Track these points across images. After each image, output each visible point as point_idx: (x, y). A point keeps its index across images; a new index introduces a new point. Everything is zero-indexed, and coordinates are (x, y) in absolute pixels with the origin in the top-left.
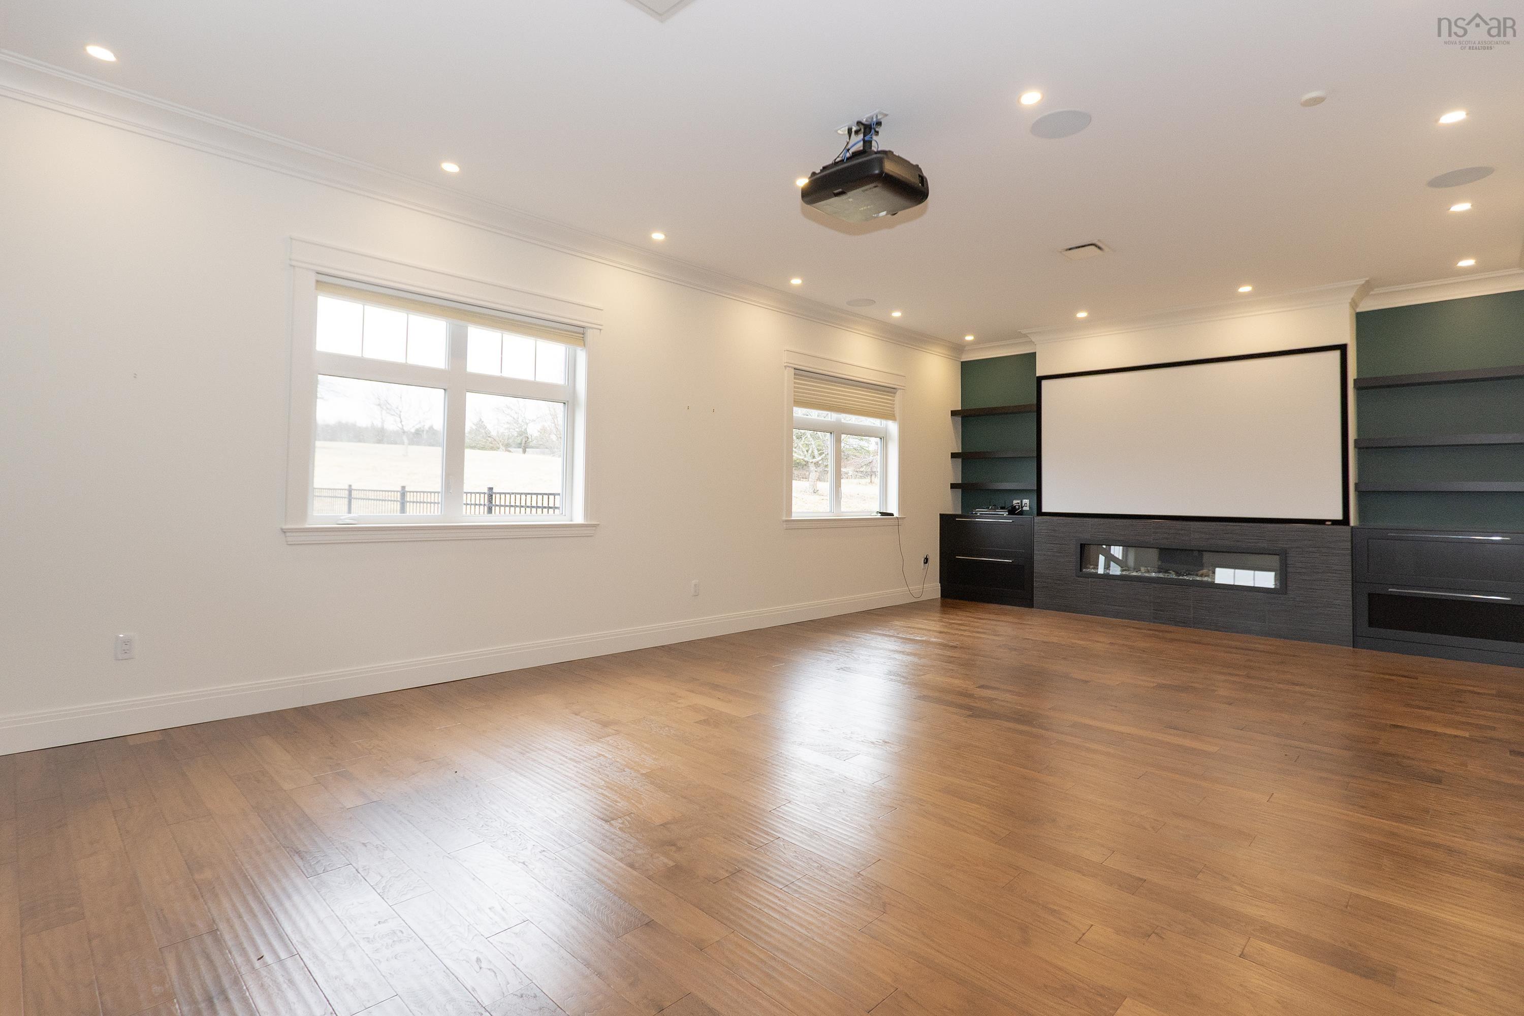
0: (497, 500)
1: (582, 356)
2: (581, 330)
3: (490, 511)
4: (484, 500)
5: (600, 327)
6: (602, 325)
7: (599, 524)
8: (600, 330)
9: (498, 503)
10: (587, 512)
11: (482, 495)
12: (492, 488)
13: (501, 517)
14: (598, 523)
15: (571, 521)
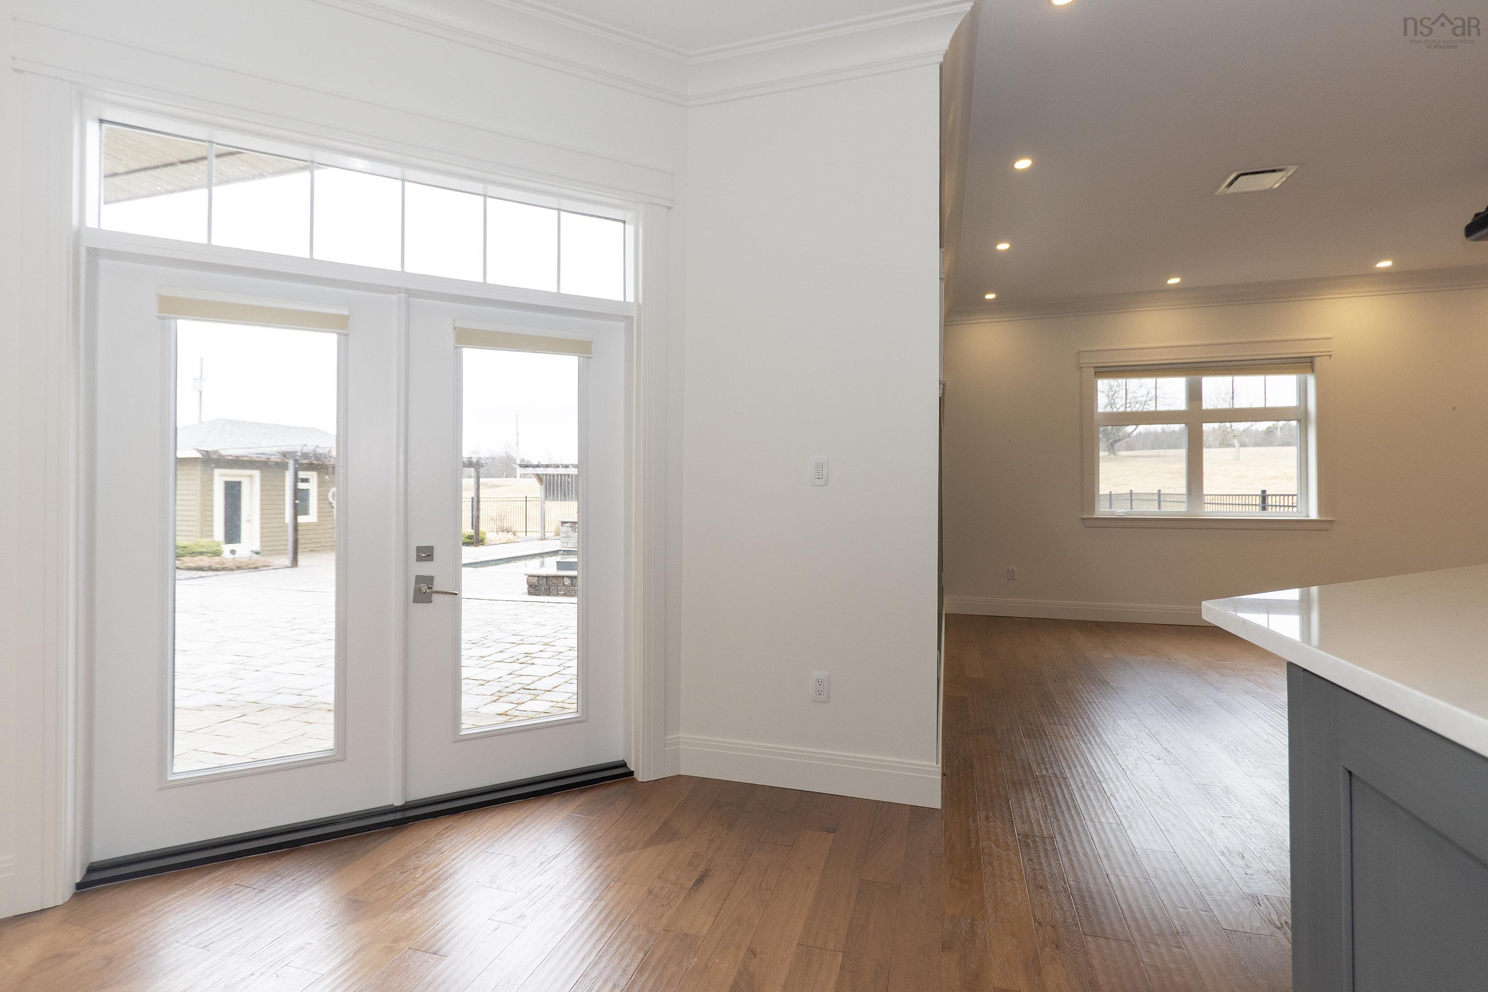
0: (1269, 501)
1: (1311, 380)
2: (1309, 360)
3: (1264, 509)
4: (1258, 500)
5: (1330, 353)
6: (1331, 352)
7: (1334, 521)
8: (1330, 356)
9: (1270, 504)
10: (1321, 509)
11: (1258, 497)
12: (1265, 491)
13: (1272, 514)
14: (1335, 519)
15: (1308, 517)
